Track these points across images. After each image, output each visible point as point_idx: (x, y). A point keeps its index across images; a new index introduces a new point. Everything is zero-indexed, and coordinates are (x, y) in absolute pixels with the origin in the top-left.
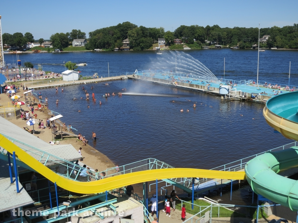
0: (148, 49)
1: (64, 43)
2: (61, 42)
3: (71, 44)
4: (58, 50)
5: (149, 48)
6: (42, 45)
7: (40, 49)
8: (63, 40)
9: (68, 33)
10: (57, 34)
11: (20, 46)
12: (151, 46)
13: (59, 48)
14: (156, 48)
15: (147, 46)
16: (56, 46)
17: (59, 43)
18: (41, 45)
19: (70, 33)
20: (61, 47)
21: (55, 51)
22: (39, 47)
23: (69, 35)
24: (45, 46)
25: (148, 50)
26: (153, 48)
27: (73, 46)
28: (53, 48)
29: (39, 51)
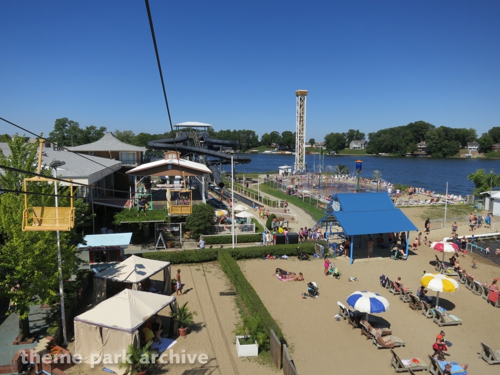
0: (453, 155)
1: (340, 144)
2: (337, 143)
3: (348, 147)
4: (334, 152)
5: (455, 154)
6: (314, 146)
7: (311, 151)
8: (339, 141)
9: (343, 133)
10: (332, 134)
11: (289, 146)
12: (457, 152)
13: (334, 150)
14: (466, 155)
15: (453, 152)
16: (332, 147)
17: (335, 144)
18: (312, 145)
19: (346, 133)
20: (337, 149)
21: (329, 153)
22: (310, 148)
23: (345, 136)
24: (317, 147)
25: (453, 157)
26: (460, 156)
27: (351, 148)
28: (326, 150)
29: (311, 152)
